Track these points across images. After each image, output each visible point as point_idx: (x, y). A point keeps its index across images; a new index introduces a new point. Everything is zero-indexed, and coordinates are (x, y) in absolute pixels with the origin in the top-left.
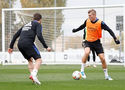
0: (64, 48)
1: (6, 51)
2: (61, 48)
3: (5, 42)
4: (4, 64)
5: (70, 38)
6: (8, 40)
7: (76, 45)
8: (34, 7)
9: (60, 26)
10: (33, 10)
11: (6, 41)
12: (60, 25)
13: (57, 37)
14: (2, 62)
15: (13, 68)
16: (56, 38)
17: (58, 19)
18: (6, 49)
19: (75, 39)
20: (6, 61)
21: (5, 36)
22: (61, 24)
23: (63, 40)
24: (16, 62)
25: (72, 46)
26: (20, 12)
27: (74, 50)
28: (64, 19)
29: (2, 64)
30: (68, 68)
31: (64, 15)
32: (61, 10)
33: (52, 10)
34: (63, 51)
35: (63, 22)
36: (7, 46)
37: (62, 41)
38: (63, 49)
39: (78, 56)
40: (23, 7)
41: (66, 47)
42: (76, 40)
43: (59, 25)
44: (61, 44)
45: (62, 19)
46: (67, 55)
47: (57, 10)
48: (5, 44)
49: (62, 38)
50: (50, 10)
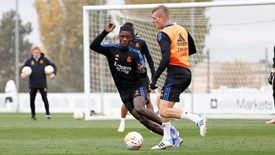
0: (211, 85)
1: (91, 92)
2: (205, 85)
3: (91, 73)
4: (88, 117)
5: (222, 64)
6: (97, 69)
7: (234, 80)
8: (150, 3)
9: (201, 41)
10: (147, 9)
11: (92, 70)
12: (202, 39)
13: (196, 62)
14: (84, 114)
15: (107, 126)
16: (194, 66)
17: (197, 27)
18: (91, 87)
19: (232, 66)
20: (93, 111)
21: (91, 61)
22: (204, 37)
23: (208, 68)
24: (112, 114)
25: (226, 81)
26: (119, 12)
27: (231, 90)
28: (211, 26)
29: (84, 118)
30: (217, 125)
31: (208, 19)
32: (203, 8)
33: (183, 8)
34: (208, 92)
35: (207, 32)
36: (93, 81)
37: (205, 71)
38: (208, 87)
39: (238, 101)
40: (126, 3)
41: (214, 83)
42: (234, 70)
43: (199, 38)
44: (205, 78)
45: (205, 27)
46: (216, 100)
47: (195, 8)
48: (91, 78)
49: (206, 66)
50: (179, 8)
